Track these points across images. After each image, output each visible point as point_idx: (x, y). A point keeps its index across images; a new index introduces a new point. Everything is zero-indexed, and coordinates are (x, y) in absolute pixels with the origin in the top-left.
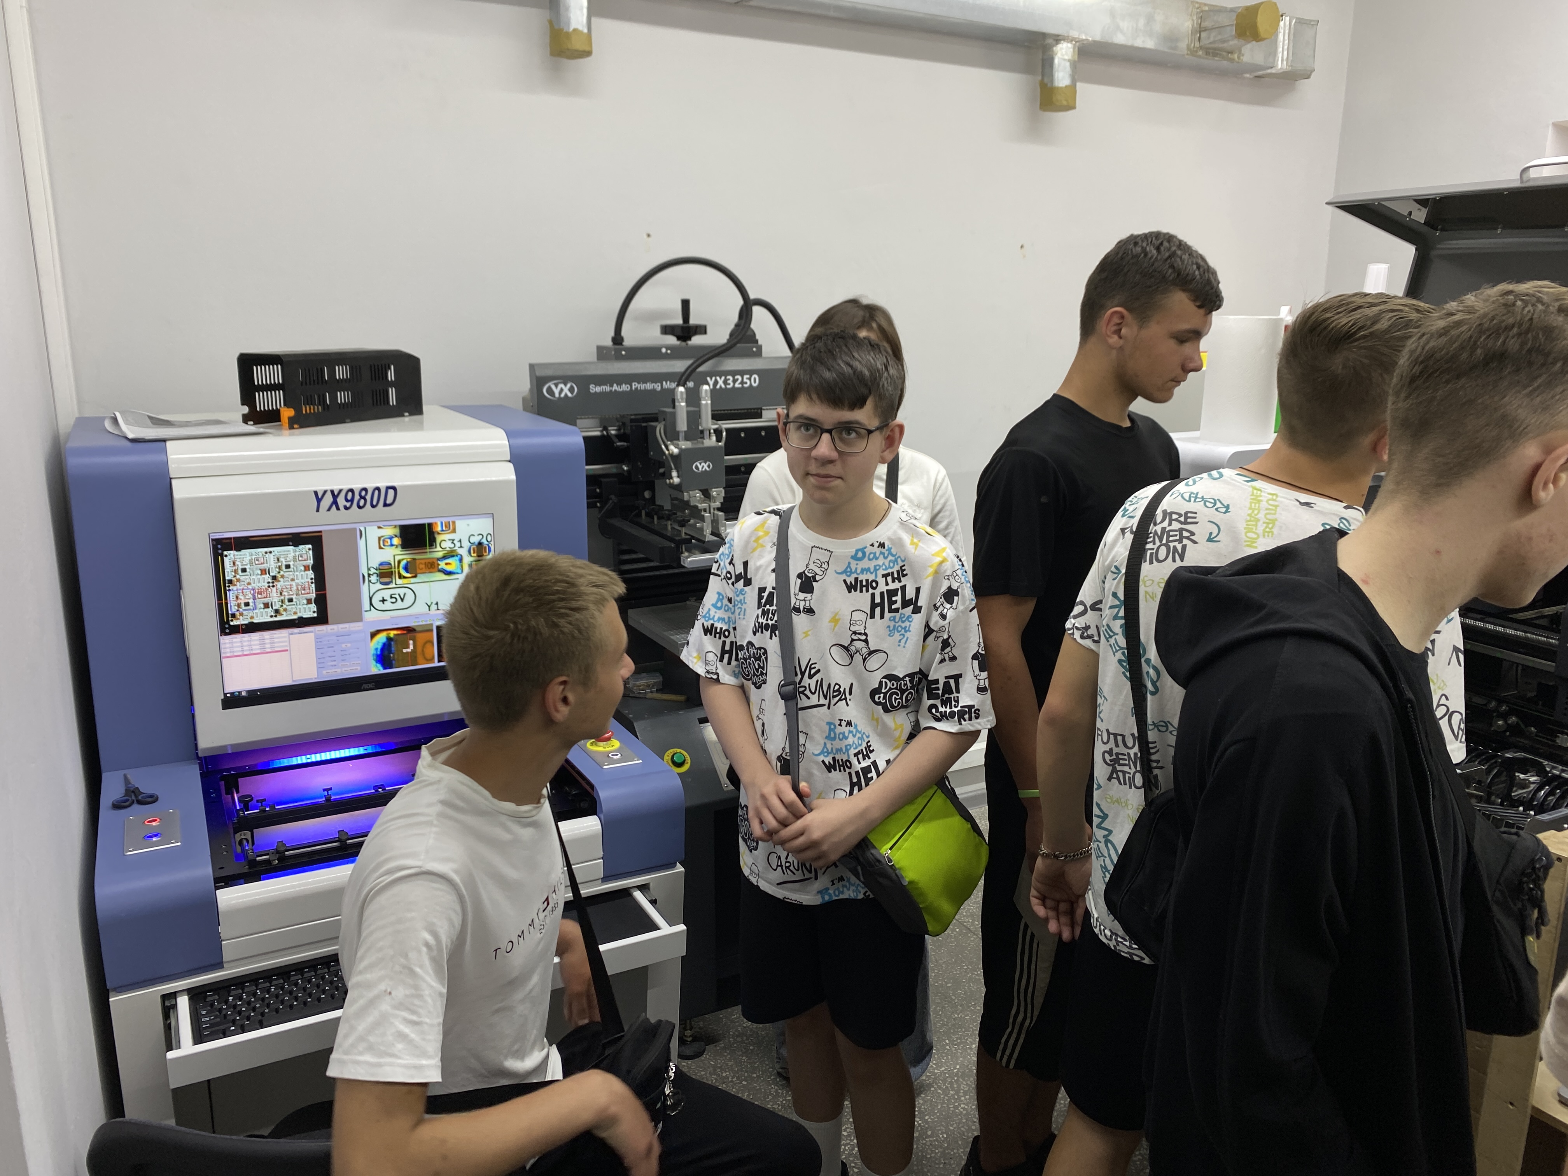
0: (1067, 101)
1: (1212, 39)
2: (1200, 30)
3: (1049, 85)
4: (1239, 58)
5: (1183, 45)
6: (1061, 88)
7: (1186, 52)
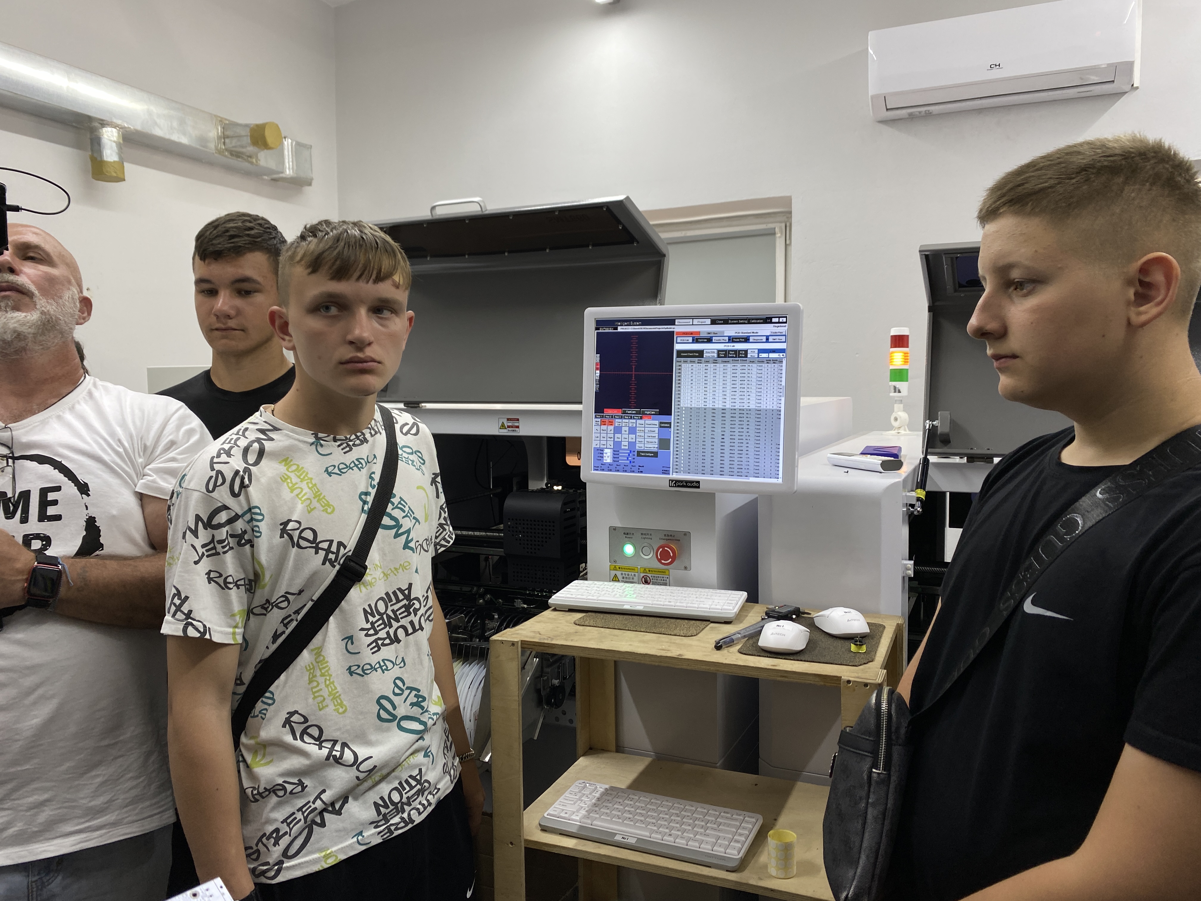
0: (115, 172)
1: (233, 144)
2: (224, 137)
3: (99, 159)
4: (257, 162)
5: (212, 146)
6: (110, 162)
7: (214, 152)
